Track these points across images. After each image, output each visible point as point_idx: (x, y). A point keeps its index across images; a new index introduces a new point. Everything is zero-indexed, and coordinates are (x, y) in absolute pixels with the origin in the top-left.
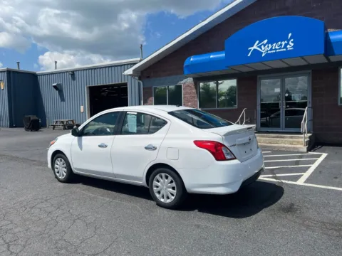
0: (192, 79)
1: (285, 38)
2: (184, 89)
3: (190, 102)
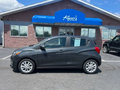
0: (33, 25)
1: (75, 17)
2: (28, 28)
3: (31, 34)
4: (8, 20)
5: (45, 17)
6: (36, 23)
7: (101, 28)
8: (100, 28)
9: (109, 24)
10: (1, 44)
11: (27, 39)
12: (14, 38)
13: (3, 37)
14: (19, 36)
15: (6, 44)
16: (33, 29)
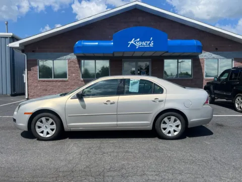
0: (75, 57)
1: (149, 40)
2: (69, 63)
3: (74, 73)
4: (33, 51)
5: (97, 43)
6: (82, 55)
7: (202, 57)
8: (200, 58)
9: (217, 49)
10: (24, 94)
11: (67, 83)
12: (45, 82)
13: (25, 81)
14: (53, 79)
15: (31, 94)
16: (78, 65)
